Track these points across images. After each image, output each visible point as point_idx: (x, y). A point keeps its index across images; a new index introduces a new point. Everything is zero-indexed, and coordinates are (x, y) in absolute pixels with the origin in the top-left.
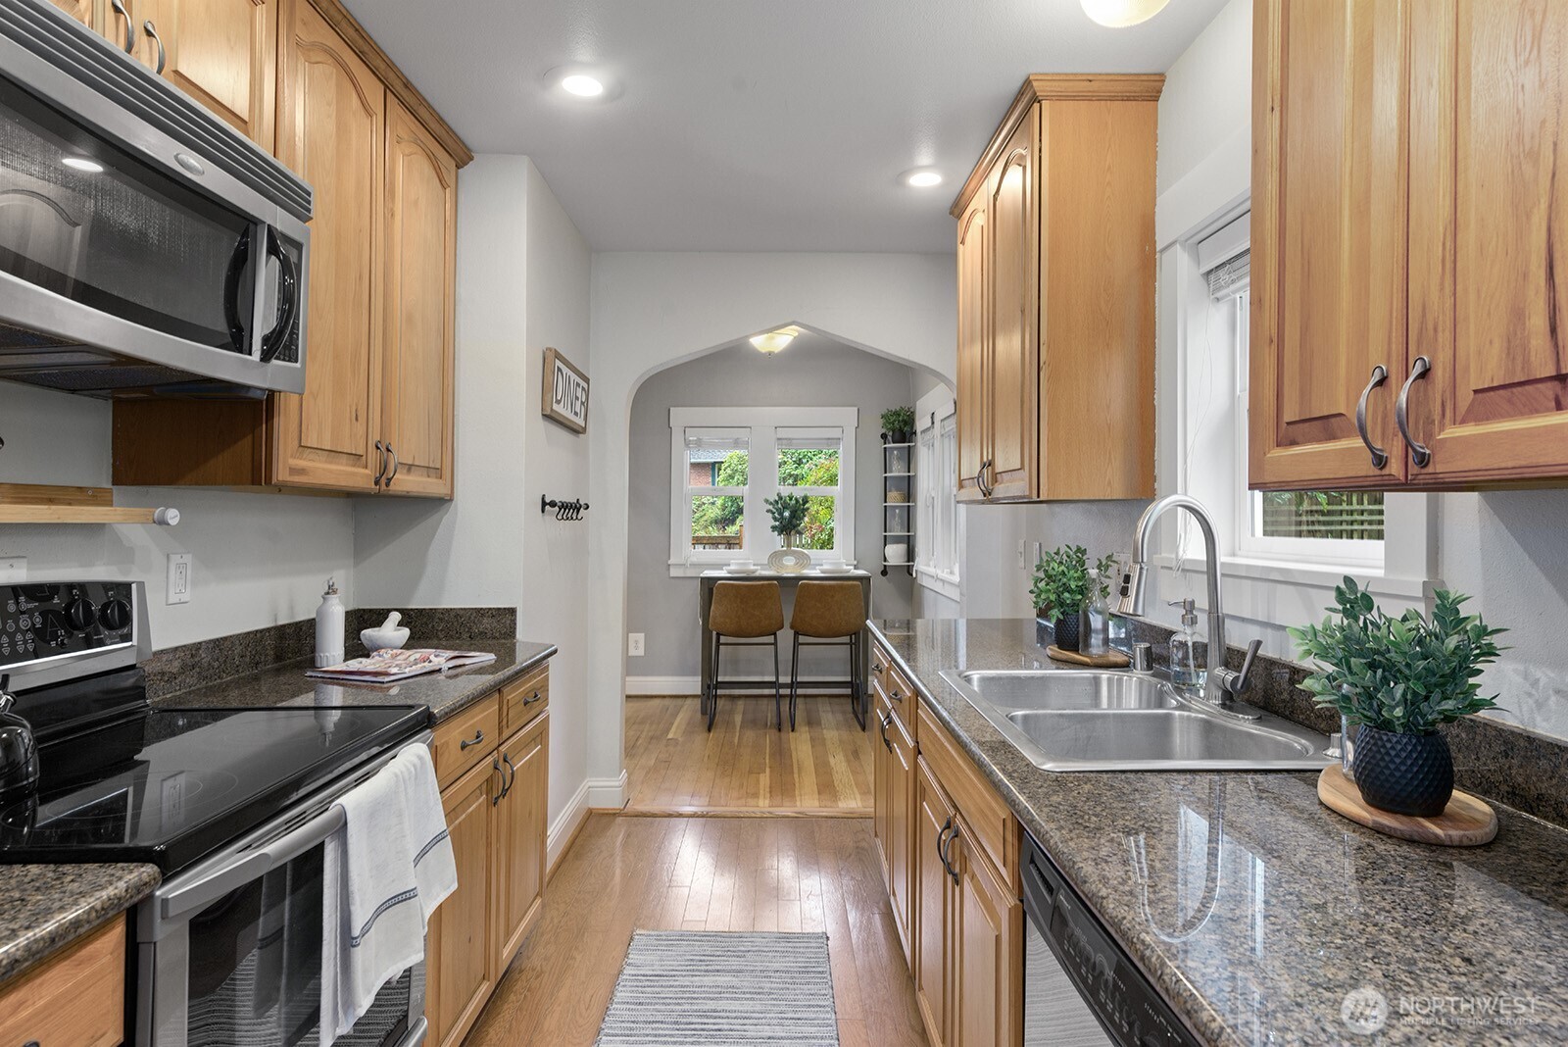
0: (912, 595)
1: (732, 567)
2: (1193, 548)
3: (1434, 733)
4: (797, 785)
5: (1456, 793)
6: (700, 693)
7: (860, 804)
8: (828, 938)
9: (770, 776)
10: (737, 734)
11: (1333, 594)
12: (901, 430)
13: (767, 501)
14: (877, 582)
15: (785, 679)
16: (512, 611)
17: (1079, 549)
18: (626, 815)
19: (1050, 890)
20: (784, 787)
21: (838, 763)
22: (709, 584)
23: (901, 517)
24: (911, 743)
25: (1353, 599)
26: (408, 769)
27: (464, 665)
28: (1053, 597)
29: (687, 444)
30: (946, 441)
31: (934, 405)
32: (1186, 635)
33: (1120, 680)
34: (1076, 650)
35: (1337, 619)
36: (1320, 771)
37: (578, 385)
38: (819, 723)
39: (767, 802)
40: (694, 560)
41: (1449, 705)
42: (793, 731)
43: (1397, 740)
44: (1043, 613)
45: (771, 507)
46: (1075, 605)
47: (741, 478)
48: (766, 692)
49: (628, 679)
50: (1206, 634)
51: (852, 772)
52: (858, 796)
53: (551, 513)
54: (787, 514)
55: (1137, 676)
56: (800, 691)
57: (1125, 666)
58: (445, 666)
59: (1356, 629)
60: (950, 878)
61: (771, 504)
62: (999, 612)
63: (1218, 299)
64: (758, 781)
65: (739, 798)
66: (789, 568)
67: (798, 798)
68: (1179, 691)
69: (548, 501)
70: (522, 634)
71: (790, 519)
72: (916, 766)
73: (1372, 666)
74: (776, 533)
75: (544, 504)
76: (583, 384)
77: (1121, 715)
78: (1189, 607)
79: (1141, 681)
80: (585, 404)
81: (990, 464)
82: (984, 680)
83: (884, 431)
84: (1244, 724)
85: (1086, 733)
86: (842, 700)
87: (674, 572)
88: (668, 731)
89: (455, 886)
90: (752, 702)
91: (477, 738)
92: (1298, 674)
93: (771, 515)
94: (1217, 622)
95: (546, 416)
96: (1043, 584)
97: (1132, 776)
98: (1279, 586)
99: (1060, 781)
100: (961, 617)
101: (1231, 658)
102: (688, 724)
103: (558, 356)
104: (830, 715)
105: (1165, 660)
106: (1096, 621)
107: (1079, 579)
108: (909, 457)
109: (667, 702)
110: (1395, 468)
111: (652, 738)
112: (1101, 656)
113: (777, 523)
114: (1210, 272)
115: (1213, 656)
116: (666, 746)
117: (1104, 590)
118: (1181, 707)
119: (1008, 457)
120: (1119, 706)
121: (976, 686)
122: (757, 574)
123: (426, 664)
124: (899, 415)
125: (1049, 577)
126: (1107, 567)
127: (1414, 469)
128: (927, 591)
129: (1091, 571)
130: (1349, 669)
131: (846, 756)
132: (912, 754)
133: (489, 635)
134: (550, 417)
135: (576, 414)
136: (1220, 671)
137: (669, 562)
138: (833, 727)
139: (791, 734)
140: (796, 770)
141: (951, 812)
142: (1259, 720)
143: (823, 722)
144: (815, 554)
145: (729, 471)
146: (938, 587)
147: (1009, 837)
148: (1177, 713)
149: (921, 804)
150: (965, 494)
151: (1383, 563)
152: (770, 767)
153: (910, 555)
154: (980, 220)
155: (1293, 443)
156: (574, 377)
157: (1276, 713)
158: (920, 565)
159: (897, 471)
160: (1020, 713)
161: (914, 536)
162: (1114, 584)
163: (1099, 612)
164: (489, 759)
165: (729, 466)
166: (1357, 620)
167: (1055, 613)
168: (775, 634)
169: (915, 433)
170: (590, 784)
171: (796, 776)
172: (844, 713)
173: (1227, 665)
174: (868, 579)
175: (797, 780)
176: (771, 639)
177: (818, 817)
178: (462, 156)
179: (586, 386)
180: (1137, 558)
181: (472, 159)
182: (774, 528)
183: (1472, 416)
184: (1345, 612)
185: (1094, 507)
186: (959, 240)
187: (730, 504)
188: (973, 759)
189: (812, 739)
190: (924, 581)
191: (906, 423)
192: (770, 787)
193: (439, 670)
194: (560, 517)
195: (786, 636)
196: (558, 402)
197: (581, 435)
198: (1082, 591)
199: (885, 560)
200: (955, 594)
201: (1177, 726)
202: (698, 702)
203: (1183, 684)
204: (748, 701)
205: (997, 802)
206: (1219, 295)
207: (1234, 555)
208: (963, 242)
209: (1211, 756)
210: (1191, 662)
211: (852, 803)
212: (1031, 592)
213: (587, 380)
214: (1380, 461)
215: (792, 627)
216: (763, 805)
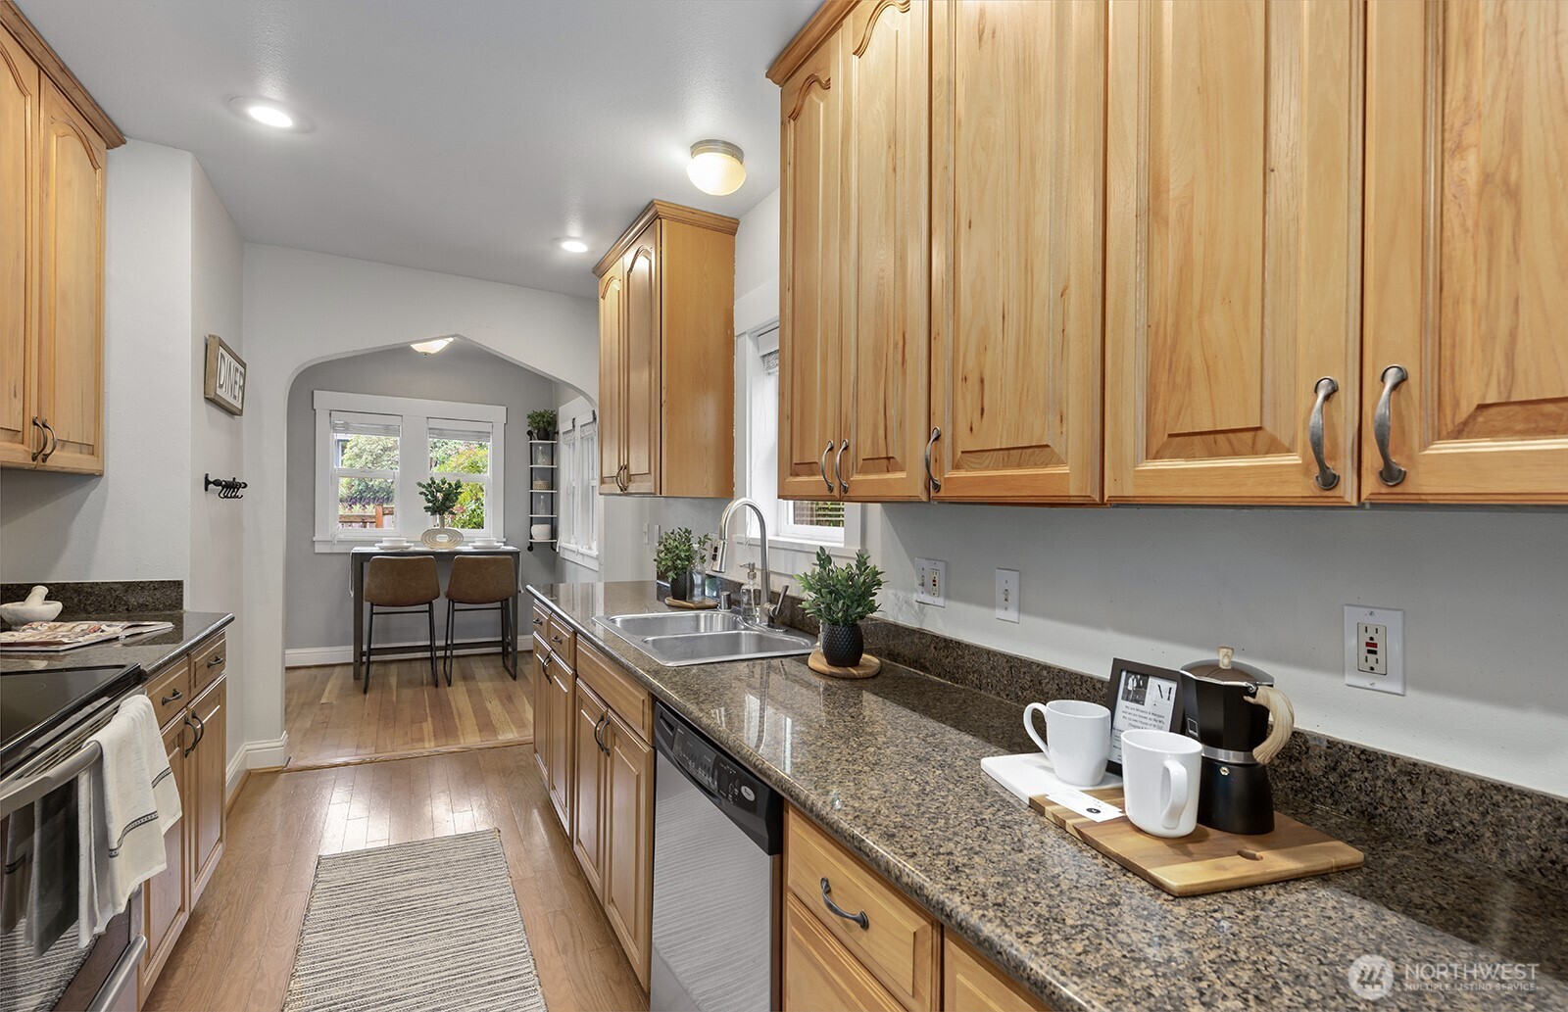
0: (555, 566)
1: (384, 544)
2: (754, 532)
3: (856, 625)
4: (459, 727)
5: (864, 655)
6: (352, 661)
7: (516, 735)
8: (499, 831)
9: (433, 724)
10: (395, 693)
11: (815, 556)
12: (545, 428)
13: (420, 484)
14: (525, 556)
15: (440, 643)
16: (179, 584)
17: (686, 530)
18: (289, 771)
19: (672, 728)
20: (446, 727)
21: (494, 707)
22: (360, 560)
23: (545, 502)
24: (570, 672)
25: (824, 558)
26: (141, 715)
27: (142, 633)
28: (670, 564)
29: (334, 428)
30: (585, 443)
31: (573, 413)
32: (751, 585)
33: (712, 617)
34: (685, 600)
35: (818, 569)
36: (809, 654)
37: (237, 370)
38: (473, 678)
39: (432, 744)
40: (342, 537)
41: (860, 609)
42: (449, 685)
43: (840, 629)
44: (661, 576)
45: (424, 490)
46: (684, 568)
47: (370, 458)
48: (419, 655)
49: (287, 652)
50: (760, 583)
51: (508, 712)
52: (514, 729)
53: (213, 491)
54: (440, 495)
55: (723, 612)
56: (455, 652)
57: (714, 608)
58: (122, 635)
59: (825, 574)
60: (603, 754)
61: (424, 487)
62: (629, 576)
63: (769, 374)
64: (421, 728)
65: (404, 744)
66: (443, 544)
67: (461, 737)
68: (745, 620)
69: (211, 479)
70: (188, 605)
71: (442, 500)
72: (575, 685)
73: (830, 593)
74: (429, 513)
75: (207, 482)
76: (241, 369)
77: (711, 636)
78: (752, 567)
79: (724, 616)
80: (243, 388)
81: (626, 467)
82: (625, 622)
83: (530, 429)
84: (779, 634)
85: (692, 646)
86: (493, 657)
87: (318, 549)
88: (320, 696)
89: (181, 814)
90: (406, 666)
91: (174, 695)
92: (801, 601)
93: (423, 497)
94: (766, 576)
95: (208, 399)
96: (663, 554)
97: (717, 665)
98: (798, 553)
99: (678, 671)
100: (600, 581)
101: (773, 597)
102: (341, 688)
103: (222, 344)
104: (483, 671)
105: (738, 603)
106: (698, 579)
107: (687, 551)
108: (552, 453)
109: (313, 672)
110: (836, 492)
111: (303, 705)
112: (700, 602)
113: (431, 505)
114: (764, 356)
115: (764, 597)
116: (321, 709)
117: (702, 558)
118: (746, 629)
119: (639, 463)
120: (711, 630)
121: (618, 625)
122: (411, 549)
123: (99, 633)
124: (544, 417)
125: (667, 549)
126: (704, 543)
127: (843, 494)
128: (568, 563)
129: (694, 545)
130: (822, 595)
131: (501, 701)
132: (571, 681)
133: (150, 607)
134: (213, 401)
135: (235, 397)
136: (767, 605)
137: (314, 539)
138: (487, 681)
139: (448, 688)
140: (456, 717)
141: (604, 709)
142: (786, 632)
143: (476, 676)
144: (467, 532)
145: (356, 450)
146: (578, 559)
147: (647, 710)
148: (743, 632)
149: (580, 711)
150: (606, 488)
151: (843, 540)
152: (432, 716)
153: (554, 534)
154: (616, 286)
155: (797, 475)
156: (234, 362)
157: (795, 628)
158: (562, 542)
159: (542, 463)
160: (650, 639)
161: (557, 518)
162: (708, 555)
163: (699, 573)
164: (180, 716)
165: (356, 445)
166: (825, 569)
167: (671, 575)
168: (430, 603)
169: (558, 433)
170: (248, 747)
171: (457, 721)
172: (496, 667)
173: (771, 601)
174: (518, 553)
175: (458, 723)
176: (426, 607)
177: (480, 749)
178: (114, 138)
179: (242, 370)
180: (722, 537)
181: (124, 142)
182: (427, 509)
183: (864, 471)
184: (820, 565)
185: (696, 501)
186: (600, 296)
187: (357, 482)
188: (623, 667)
189: (469, 691)
190: (567, 556)
191: (549, 424)
192: (434, 732)
193: (117, 639)
194: (222, 495)
195: (441, 605)
196: (221, 386)
197: (236, 417)
198: (689, 559)
199: (531, 538)
200: (594, 565)
201: (743, 639)
202: (351, 668)
203: (748, 616)
204: (401, 665)
205: (639, 692)
206: (770, 371)
207: (777, 535)
208: (603, 297)
209: (760, 651)
210: (753, 602)
211: (509, 735)
212: (655, 560)
213: (244, 365)
214: (831, 489)
215: (447, 596)
216: (429, 746)
